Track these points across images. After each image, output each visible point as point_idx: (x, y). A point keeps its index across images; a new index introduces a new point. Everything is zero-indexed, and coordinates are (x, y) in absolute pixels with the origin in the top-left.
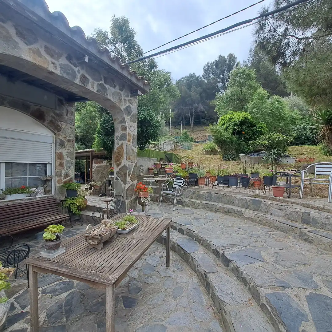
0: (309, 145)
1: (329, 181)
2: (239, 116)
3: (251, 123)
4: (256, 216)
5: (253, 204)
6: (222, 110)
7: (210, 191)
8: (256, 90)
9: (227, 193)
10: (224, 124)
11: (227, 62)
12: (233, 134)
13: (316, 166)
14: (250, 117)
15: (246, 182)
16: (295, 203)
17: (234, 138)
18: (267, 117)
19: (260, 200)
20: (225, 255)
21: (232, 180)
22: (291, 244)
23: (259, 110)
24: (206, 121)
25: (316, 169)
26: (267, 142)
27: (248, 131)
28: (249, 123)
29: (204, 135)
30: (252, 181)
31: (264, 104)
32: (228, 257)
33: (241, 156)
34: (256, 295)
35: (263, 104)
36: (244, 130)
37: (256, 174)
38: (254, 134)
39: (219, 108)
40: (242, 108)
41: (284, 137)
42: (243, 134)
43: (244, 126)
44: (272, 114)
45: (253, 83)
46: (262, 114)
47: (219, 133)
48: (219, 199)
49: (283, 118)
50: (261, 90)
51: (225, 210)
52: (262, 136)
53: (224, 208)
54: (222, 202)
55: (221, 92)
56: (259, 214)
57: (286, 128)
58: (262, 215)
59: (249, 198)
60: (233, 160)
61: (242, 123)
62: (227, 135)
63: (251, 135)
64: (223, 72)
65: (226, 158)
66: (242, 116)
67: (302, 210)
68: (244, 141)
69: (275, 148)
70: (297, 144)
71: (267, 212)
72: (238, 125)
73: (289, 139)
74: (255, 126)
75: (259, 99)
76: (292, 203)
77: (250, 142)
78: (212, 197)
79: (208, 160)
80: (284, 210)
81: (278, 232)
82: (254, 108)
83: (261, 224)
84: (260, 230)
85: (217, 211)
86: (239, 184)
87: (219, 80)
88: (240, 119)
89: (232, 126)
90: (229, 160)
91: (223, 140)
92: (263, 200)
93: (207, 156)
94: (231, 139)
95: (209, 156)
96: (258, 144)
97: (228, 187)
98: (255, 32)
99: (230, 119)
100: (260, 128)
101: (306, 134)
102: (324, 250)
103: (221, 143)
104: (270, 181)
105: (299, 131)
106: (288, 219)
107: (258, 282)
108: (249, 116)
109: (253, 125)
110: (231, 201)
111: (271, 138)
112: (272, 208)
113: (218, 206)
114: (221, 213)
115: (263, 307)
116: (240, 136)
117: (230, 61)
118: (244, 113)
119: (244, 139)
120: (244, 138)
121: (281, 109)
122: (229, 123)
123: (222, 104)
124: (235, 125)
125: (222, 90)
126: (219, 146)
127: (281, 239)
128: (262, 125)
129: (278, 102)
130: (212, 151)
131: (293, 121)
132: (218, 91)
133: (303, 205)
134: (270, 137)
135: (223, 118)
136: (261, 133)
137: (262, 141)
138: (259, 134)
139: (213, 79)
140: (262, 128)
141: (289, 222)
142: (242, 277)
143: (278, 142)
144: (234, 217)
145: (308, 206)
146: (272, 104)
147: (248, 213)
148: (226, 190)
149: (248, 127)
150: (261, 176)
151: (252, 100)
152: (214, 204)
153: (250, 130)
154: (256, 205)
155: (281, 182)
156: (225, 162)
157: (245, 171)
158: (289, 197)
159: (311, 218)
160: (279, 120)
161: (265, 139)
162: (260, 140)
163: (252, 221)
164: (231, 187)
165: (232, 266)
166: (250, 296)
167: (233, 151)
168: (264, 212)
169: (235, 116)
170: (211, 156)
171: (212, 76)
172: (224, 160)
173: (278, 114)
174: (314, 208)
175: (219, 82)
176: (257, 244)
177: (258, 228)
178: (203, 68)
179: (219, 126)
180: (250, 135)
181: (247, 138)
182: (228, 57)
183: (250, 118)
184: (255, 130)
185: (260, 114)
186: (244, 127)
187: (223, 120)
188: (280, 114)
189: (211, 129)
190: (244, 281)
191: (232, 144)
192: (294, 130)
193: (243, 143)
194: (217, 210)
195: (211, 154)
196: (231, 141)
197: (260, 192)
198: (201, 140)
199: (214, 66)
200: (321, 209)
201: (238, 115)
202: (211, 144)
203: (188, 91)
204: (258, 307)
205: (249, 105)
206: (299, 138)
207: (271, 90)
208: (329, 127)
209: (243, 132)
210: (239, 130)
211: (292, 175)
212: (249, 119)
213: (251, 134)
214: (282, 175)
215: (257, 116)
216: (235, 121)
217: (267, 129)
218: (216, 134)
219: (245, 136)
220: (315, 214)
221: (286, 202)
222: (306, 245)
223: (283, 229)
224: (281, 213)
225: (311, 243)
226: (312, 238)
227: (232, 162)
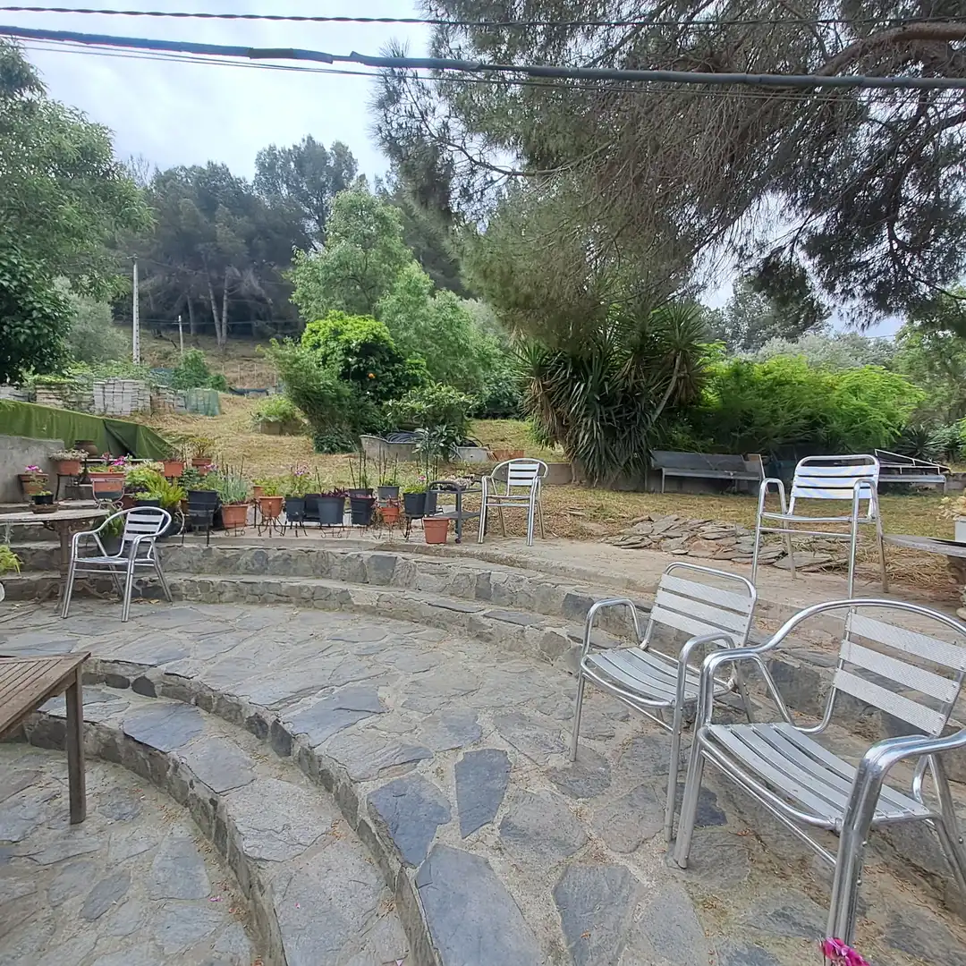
0: (517, 419)
1: (529, 499)
2: (359, 329)
3: (389, 351)
4: (382, 598)
5: (376, 569)
6: (314, 303)
7: (263, 543)
8: (402, 264)
9: (312, 546)
10: (319, 346)
11: (332, 163)
12: (344, 376)
13: (511, 467)
14: (386, 335)
15: (365, 512)
16: (468, 555)
17: (346, 389)
18: (429, 342)
19: (394, 554)
20: (281, 723)
21: (327, 508)
22: (449, 654)
23: (411, 318)
24: (269, 329)
25: (511, 474)
26: (424, 406)
27: (384, 373)
28: (386, 351)
29: (264, 371)
30: (380, 503)
31: (421, 306)
32: (288, 728)
33: (366, 439)
34: (347, 804)
35: (418, 306)
36: (372, 369)
37: (390, 488)
38: (398, 383)
39: (304, 296)
40: (366, 307)
41: (461, 396)
42: (371, 379)
43: (372, 358)
44: (438, 336)
45: (396, 244)
46: (417, 331)
47: (301, 370)
48: (287, 564)
49: (463, 351)
50: (414, 269)
51: (306, 595)
52: (416, 390)
53: (301, 589)
54: (296, 573)
55: (315, 248)
56: (388, 592)
57: (472, 377)
58: (398, 594)
59: (367, 555)
60: (345, 450)
61: (368, 349)
62: (327, 378)
63: (390, 385)
64: (320, 189)
65: (326, 446)
66: (366, 329)
67: (476, 567)
68: (373, 398)
69: (443, 423)
70: (495, 417)
71: (407, 585)
72: (356, 354)
73: (471, 402)
74: (400, 361)
75: (409, 291)
76: (461, 555)
77: (386, 403)
78: (267, 562)
79: (271, 450)
80: (443, 574)
81: (429, 630)
82: (398, 312)
83: (393, 617)
84: (387, 632)
85: (280, 601)
86: (347, 519)
87: (307, 210)
88: (362, 337)
89: (340, 352)
90: (333, 451)
91: (315, 393)
92: (399, 555)
93: (267, 438)
94: (337, 391)
95: (274, 437)
96: (406, 410)
97: (321, 528)
98: (375, 100)
99: (336, 333)
100: (412, 369)
101: (511, 394)
102: (510, 650)
103: (308, 398)
104: (420, 504)
105: (498, 386)
106: (451, 595)
107: (356, 770)
108: (385, 331)
109: (395, 359)
110: (321, 567)
111: (433, 397)
112: (418, 573)
113: (284, 586)
114: (292, 605)
115: (362, 829)
116: (362, 383)
117: (338, 163)
118: (373, 322)
119: (372, 394)
120: (374, 392)
121: (459, 327)
122: (332, 344)
123: (312, 285)
124: (348, 352)
125: (317, 244)
126: (303, 408)
127: (432, 645)
128: (417, 361)
129: (452, 307)
130: (285, 425)
131: (485, 360)
132: (306, 245)
133: (482, 557)
134: (432, 394)
135: (316, 328)
136: (414, 382)
137: (413, 402)
138: (409, 385)
139: (289, 201)
140: (417, 368)
141: (453, 602)
142: (321, 769)
143: (450, 411)
144: (330, 610)
145: (490, 559)
146: (440, 310)
147: (363, 594)
148: (312, 537)
149: (383, 361)
150: (402, 491)
151: (393, 291)
152: (270, 583)
153: (388, 370)
154: (383, 570)
155: (446, 506)
156: (318, 457)
157: (363, 479)
158: (457, 541)
159: (493, 586)
160: (454, 354)
161: (422, 398)
162: (409, 400)
163: (374, 613)
164: (330, 527)
165: (297, 749)
166: (338, 814)
167: (344, 427)
168: (402, 587)
169: (349, 327)
170: (280, 438)
171: (284, 191)
172: (320, 449)
173: (453, 338)
174: (501, 562)
175: (309, 217)
176: (373, 671)
177: (384, 628)
178: (255, 157)
179: (305, 353)
180: (388, 383)
181: (381, 391)
182: (332, 149)
183: (387, 338)
184: (401, 373)
185: (411, 331)
186: (373, 361)
187: (314, 332)
188: (457, 339)
189: (276, 356)
190: (325, 780)
191: (341, 406)
192: (488, 381)
193: (371, 403)
194: (283, 598)
195: (281, 433)
196: (339, 398)
197: (398, 535)
198: (252, 388)
199: (292, 164)
200: (511, 562)
201: (356, 325)
202: (279, 401)
203: (204, 219)
204: (353, 834)
205: (387, 302)
206: (499, 402)
207: (443, 276)
208: (542, 382)
209: (371, 375)
210: (359, 367)
211: (464, 489)
212: (385, 341)
213: (392, 382)
214: (445, 489)
215: (405, 334)
216: (347, 341)
217: (428, 372)
218: (291, 372)
219: (376, 387)
220: (499, 574)
221: (449, 554)
222: (478, 648)
223: (439, 621)
224: (439, 583)
225: (488, 640)
226: (490, 630)
227: (340, 458)
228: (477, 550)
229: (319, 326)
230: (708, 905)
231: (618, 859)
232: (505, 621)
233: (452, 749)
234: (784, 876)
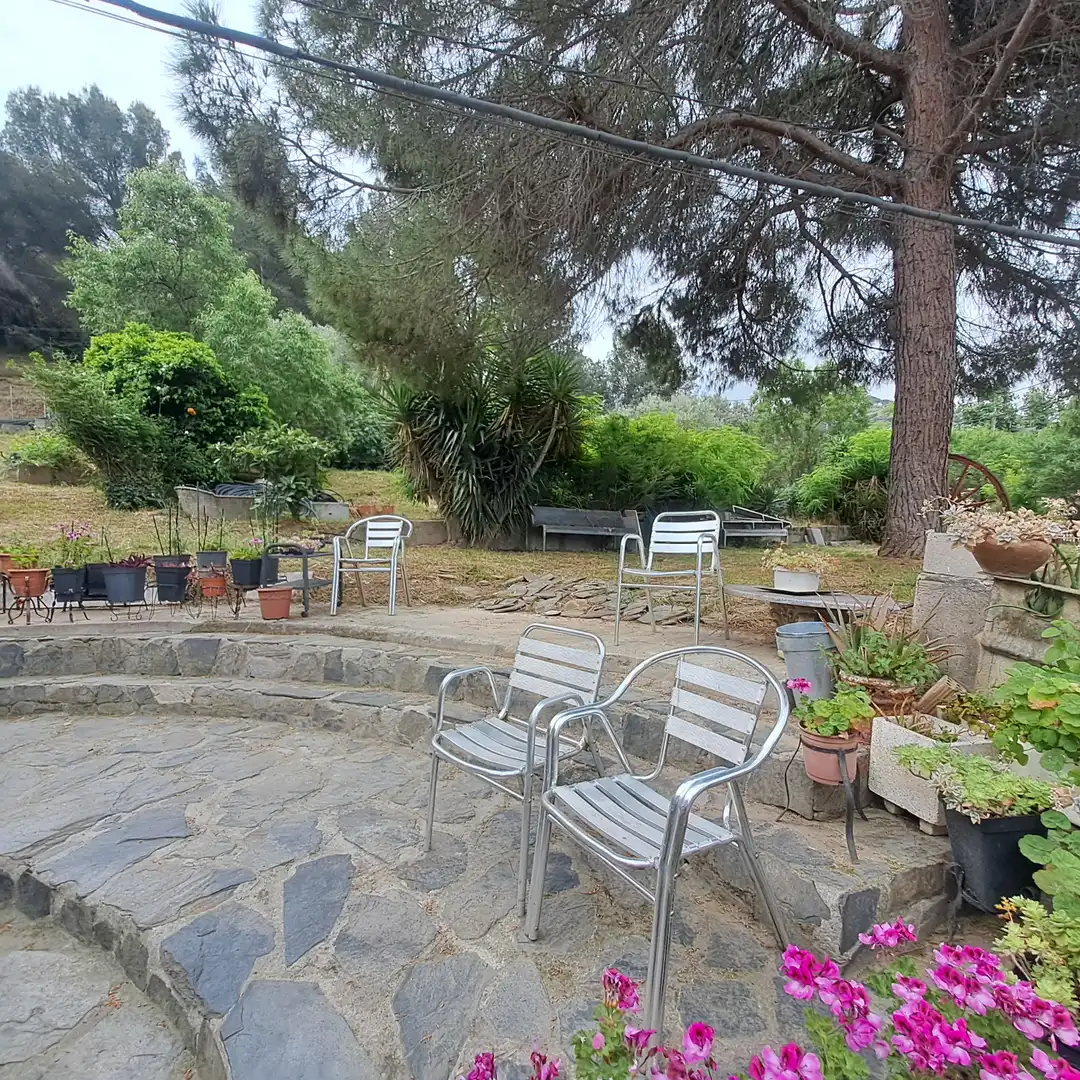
0: (388, 470)
1: (390, 562)
2: (170, 350)
3: (216, 380)
4: (200, 692)
5: (191, 656)
6: (103, 310)
7: (16, 633)
8: (233, 274)
9: (95, 633)
10: (111, 368)
11: (130, 129)
12: (151, 408)
13: (370, 525)
14: (211, 361)
15: (176, 584)
16: (316, 630)
17: (154, 426)
18: (271, 373)
19: (217, 636)
20: (34, 874)
21: (119, 582)
22: (287, 751)
23: (246, 342)
24: (33, 338)
25: (369, 534)
26: (264, 452)
27: (210, 408)
28: (212, 380)
29: (26, 397)
30: (198, 573)
31: (258, 328)
32: (44, 879)
33: (181, 490)
34: (132, 961)
35: (255, 328)
36: (194, 402)
37: (212, 555)
38: (229, 422)
39: (87, 300)
40: (183, 323)
41: (313, 441)
42: (191, 416)
43: (191, 388)
44: (284, 366)
45: (223, 247)
46: (254, 358)
47: (81, 398)
48: (55, 659)
49: (317, 387)
50: (250, 281)
51: (84, 698)
52: (253, 432)
53: (77, 690)
54: (70, 671)
55: (106, 237)
56: (208, 684)
57: (330, 419)
58: (218, 684)
59: (177, 639)
60: (152, 504)
61: (184, 376)
62: (124, 411)
63: (218, 424)
64: (114, 162)
65: (122, 499)
66: (181, 350)
67: (325, 644)
68: (194, 440)
69: (290, 473)
70: (361, 467)
71: (235, 673)
72: (167, 382)
73: (326, 449)
74: (232, 395)
75: (242, 308)
76: (308, 631)
77: (211, 446)
78: (23, 659)
79: (36, 504)
80: (283, 655)
81: (264, 726)
82: (226, 333)
83: (215, 715)
84: (206, 732)
85: (43, 711)
86: (151, 594)
87: (93, 185)
88: (176, 360)
89: (144, 378)
90: (135, 507)
91: (105, 429)
92: (224, 637)
93: (29, 488)
94: (138, 427)
95: (38, 486)
96: (240, 457)
97: (111, 608)
99: (137, 353)
100: (249, 405)
101: (379, 441)
102: (364, 737)
103: (96, 437)
104: (254, 572)
105: (363, 431)
106: (293, 679)
107: (144, 917)
108: (209, 355)
109: (224, 391)
110: (110, 659)
111: (277, 441)
112: (250, 657)
113: (49, 690)
114: (63, 714)
115: (153, 988)
116: (178, 420)
117: (140, 130)
118: (193, 344)
119: (193, 434)
120: (194, 432)
121: (310, 358)
122: (131, 367)
123: (100, 287)
124: (155, 378)
125: (109, 232)
126: (87, 449)
127: (266, 743)
128: (255, 396)
129: (301, 333)
130: (59, 471)
131: (346, 399)
132: (91, 231)
133: (333, 632)
134: (275, 438)
135: (106, 343)
136: (250, 421)
137: (248, 446)
138: (245, 425)
139: (63, 169)
140: (255, 405)
141: (295, 688)
142: (94, 924)
143: (298, 457)
144: (122, 714)
145: (344, 634)
146: (285, 335)
147: (168, 689)
148: (96, 620)
149: (207, 393)
150: (230, 556)
151: (220, 305)
152: (25, 687)
153: (216, 406)
154: (203, 657)
155: (290, 573)
156: (114, 514)
157: (176, 543)
158: (304, 615)
159: (345, 664)
160: (306, 390)
161: (261, 442)
162: (244, 444)
163: (187, 713)
164: (125, 606)
165: (58, 903)
166: (120, 976)
167: (153, 475)
168: (226, 675)
169: (156, 345)
170: (56, 490)
171: (56, 154)
172: (112, 504)
173: (304, 371)
174: (356, 635)
175: (96, 195)
176: (182, 786)
177: (201, 730)
178: (7, 99)
179: (87, 374)
180: (216, 421)
181: (206, 432)
182: (130, 110)
183: (212, 364)
184: (233, 410)
185: (247, 358)
186: (192, 392)
187: (103, 348)
188: (308, 372)
189: (41, 377)
190: (101, 936)
191: (146, 449)
192: (352, 425)
193: (191, 446)
194: (47, 705)
195: (54, 482)
196: (143, 436)
197: (224, 612)
198: (7, 419)
199: (68, 121)
200: (368, 636)
201: (166, 344)
202: (48, 439)
204: (140, 996)
205: (211, 318)
206: (365, 450)
207: (291, 294)
208: (411, 428)
209: (190, 410)
210: (172, 400)
211: (310, 552)
212: (208, 368)
213: (221, 421)
214: (287, 553)
215: (238, 361)
216: (153, 364)
217: (270, 410)
218: (65, 400)
219: (199, 425)
220: (352, 650)
221: (291, 631)
222: (323, 740)
223: (276, 714)
224: (275, 666)
225: (338, 729)
226: (340, 717)
227: (144, 515)
228: (326, 623)
229: (112, 341)
230: (555, 972)
231: (467, 947)
232: (357, 704)
233: (282, 865)
234: (628, 925)
